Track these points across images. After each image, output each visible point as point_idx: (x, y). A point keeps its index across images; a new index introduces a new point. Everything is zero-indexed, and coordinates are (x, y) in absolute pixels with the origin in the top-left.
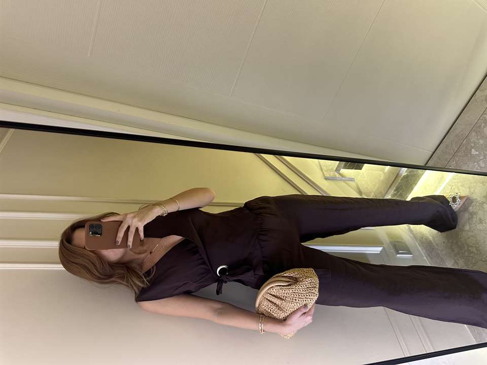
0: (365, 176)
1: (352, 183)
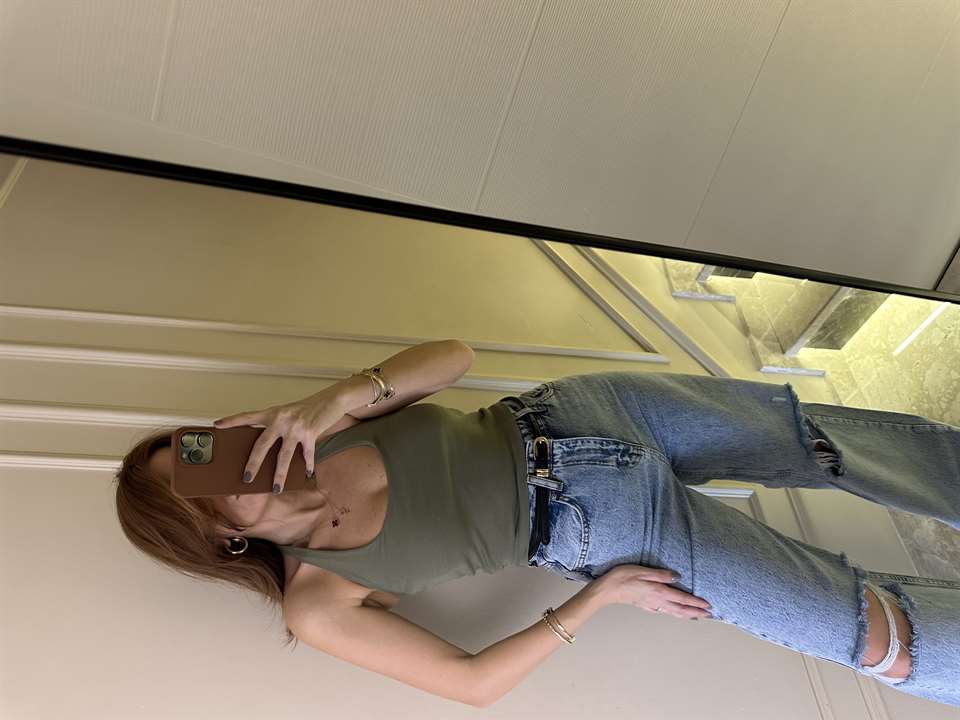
0: (759, 293)
1: (730, 308)
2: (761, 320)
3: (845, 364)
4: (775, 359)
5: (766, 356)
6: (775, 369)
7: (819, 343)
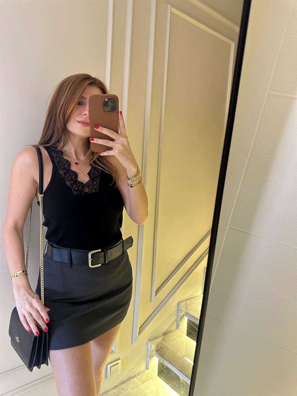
0: (181, 339)
1: (174, 327)
2: (169, 341)
3: (152, 379)
4: (153, 347)
5: (155, 343)
6: (149, 347)
7: (160, 366)
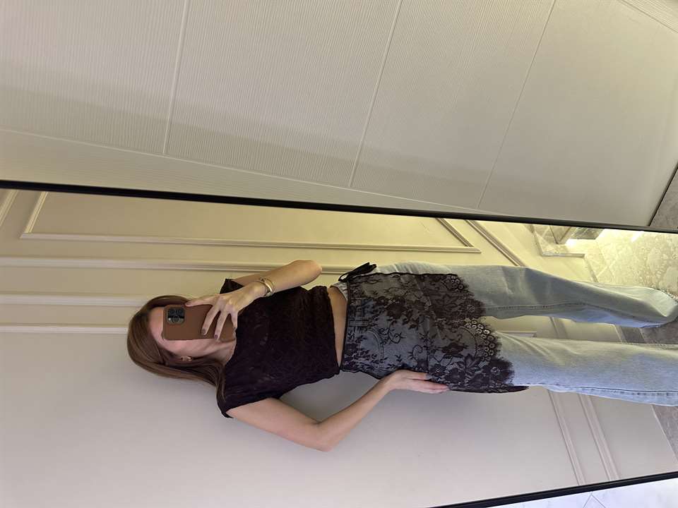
3: (599, 249)
4: (551, 248)
5: (544, 245)
6: (551, 254)
7: (580, 235)
